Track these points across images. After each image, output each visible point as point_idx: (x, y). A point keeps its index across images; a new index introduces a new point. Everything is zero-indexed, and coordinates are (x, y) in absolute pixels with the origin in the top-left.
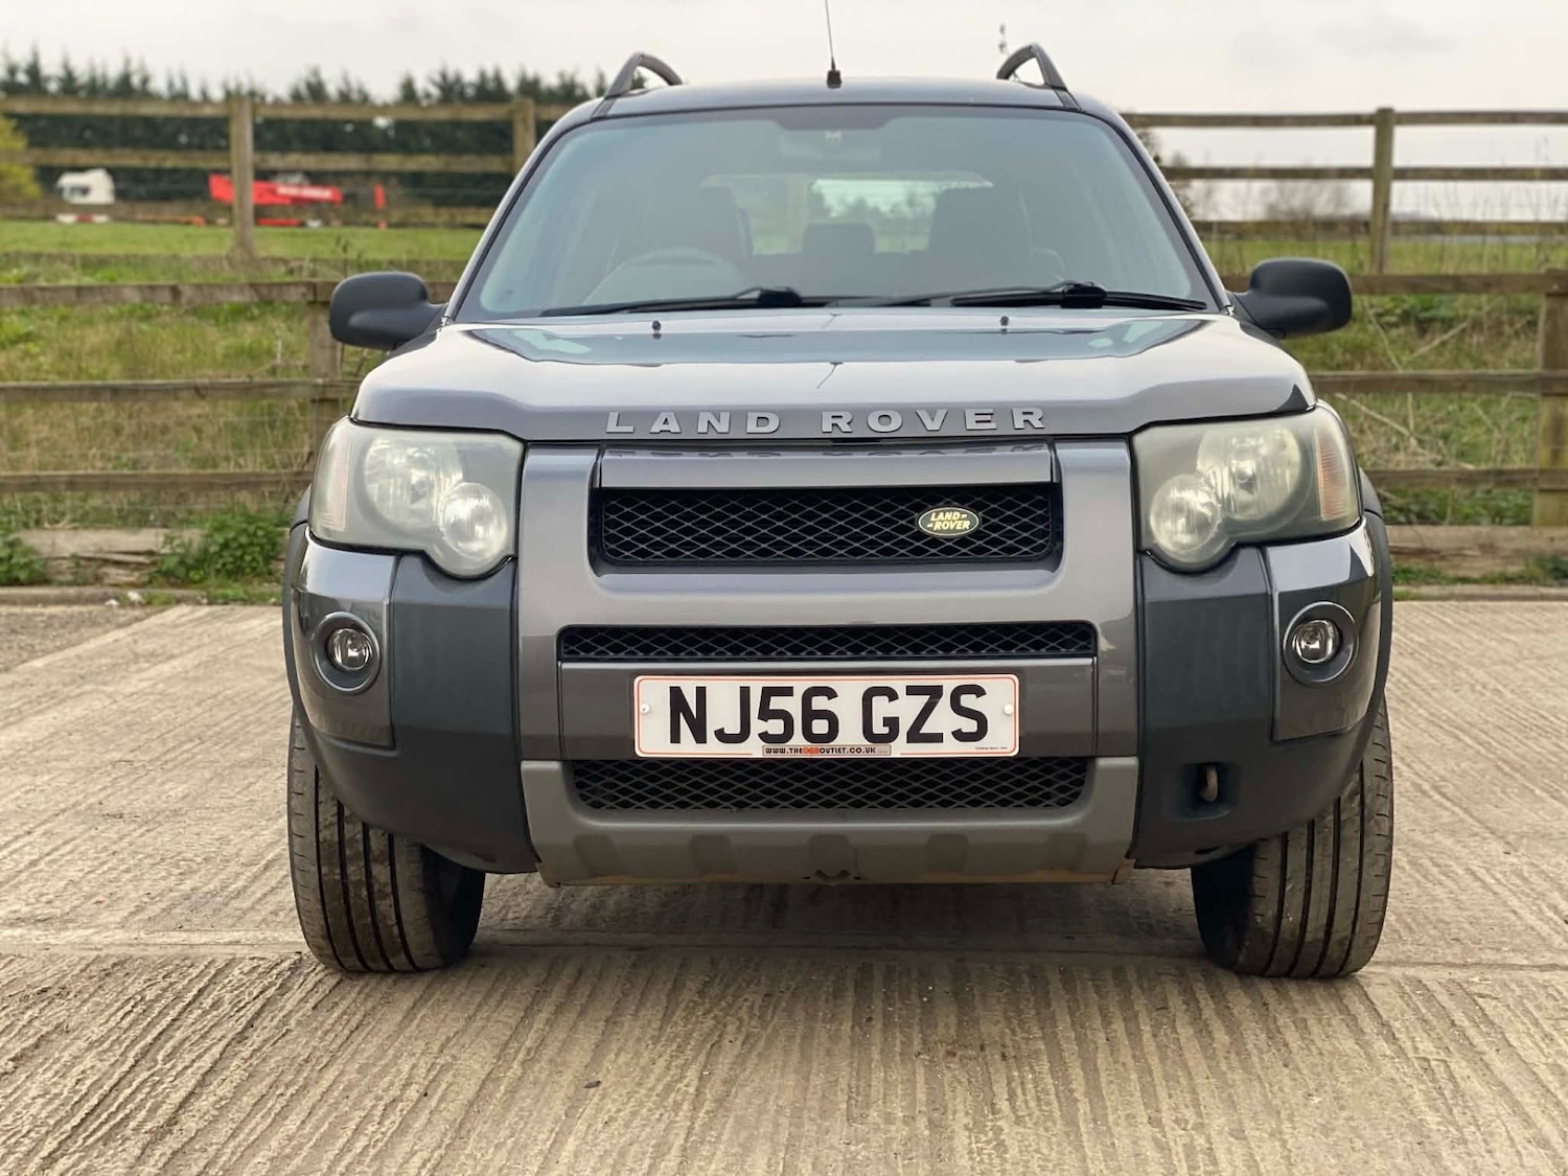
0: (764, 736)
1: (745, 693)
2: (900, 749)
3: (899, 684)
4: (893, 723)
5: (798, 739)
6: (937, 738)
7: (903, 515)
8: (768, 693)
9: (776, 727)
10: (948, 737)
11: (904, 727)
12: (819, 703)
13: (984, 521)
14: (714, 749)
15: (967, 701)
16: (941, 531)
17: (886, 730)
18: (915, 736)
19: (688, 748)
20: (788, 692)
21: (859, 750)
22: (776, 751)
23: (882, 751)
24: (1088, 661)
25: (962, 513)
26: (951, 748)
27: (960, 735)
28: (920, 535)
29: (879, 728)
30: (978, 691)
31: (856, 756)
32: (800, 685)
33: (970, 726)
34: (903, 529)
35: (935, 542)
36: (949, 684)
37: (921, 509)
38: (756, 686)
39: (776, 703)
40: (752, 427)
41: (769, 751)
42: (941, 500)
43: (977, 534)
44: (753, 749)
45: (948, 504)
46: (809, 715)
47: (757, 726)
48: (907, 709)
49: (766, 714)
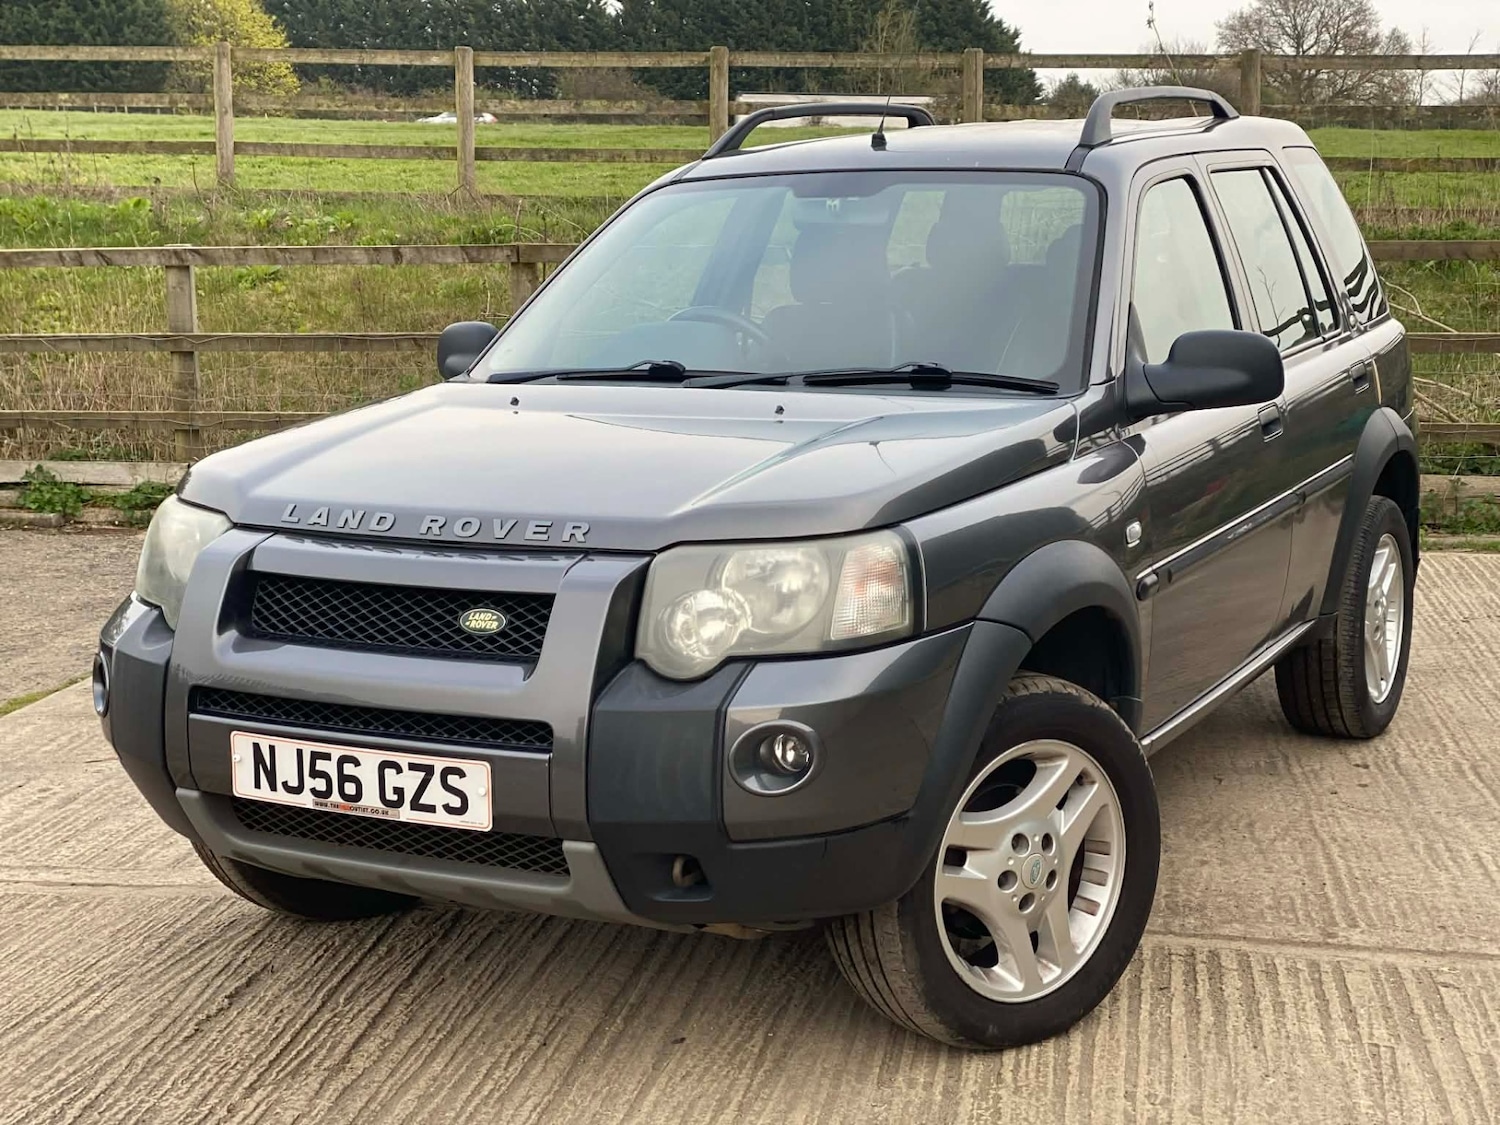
0: (314, 791)
1: (300, 753)
2: (406, 814)
3: (404, 760)
4: (399, 791)
5: (335, 797)
6: (431, 809)
7: (452, 612)
8: (315, 756)
9: (321, 785)
10: (440, 809)
11: (408, 796)
12: (349, 769)
13: (510, 622)
14: (281, 797)
15: (453, 780)
16: (475, 629)
17: (395, 798)
18: (416, 805)
19: (265, 794)
20: (327, 757)
21: (377, 811)
22: (321, 805)
23: (393, 815)
24: (546, 757)
25: (493, 614)
26: (441, 819)
27: (448, 809)
28: (460, 631)
29: (391, 796)
30: (461, 774)
31: (375, 816)
32: (337, 752)
33: (456, 802)
34: (449, 625)
35: (470, 638)
36: (439, 764)
37: (465, 608)
38: (308, 748)
39: (321, 765)
40: (373, 525)
41: (317, 804)
42: (482, 602)
43: (502, 634)
44: (306, 800)
45: (487, 606)
46: (343, 778)
47: (309, 783)
48: (410, 781)
49: (315, 774)
